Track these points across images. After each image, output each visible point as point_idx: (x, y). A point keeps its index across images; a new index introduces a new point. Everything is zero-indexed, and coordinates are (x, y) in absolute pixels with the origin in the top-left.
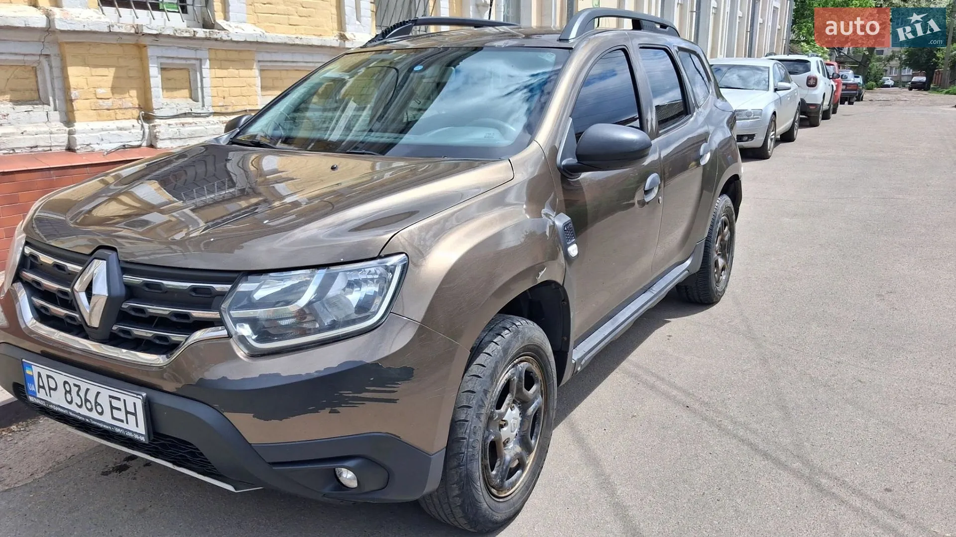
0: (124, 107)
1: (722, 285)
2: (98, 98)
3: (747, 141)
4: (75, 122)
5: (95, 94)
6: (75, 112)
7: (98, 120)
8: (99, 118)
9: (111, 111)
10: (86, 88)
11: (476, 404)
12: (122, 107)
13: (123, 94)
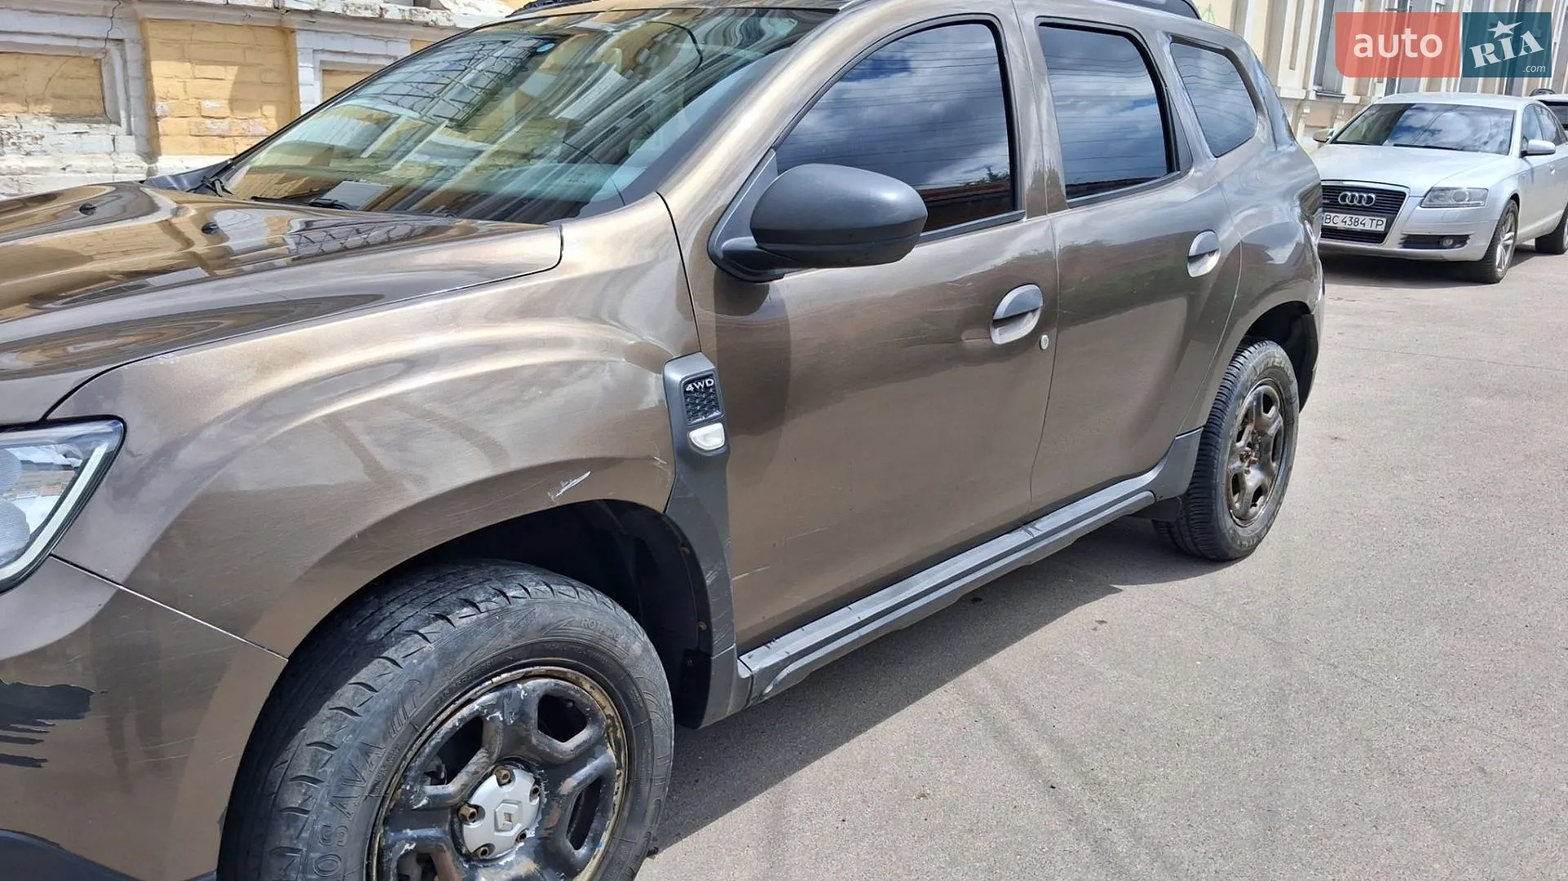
0: (250, 134)
1: (1255, 526)
2: (204, 117)
3: (1451, 247)
4: (160, 155)
5: (199, 109)
6: (161, 138)
7: (202, 154)
8: (203, 150)
9: (226, 139)
10: (182, 97)
11: (333, 774)
12: (248, 133)
13: (250, 112)
